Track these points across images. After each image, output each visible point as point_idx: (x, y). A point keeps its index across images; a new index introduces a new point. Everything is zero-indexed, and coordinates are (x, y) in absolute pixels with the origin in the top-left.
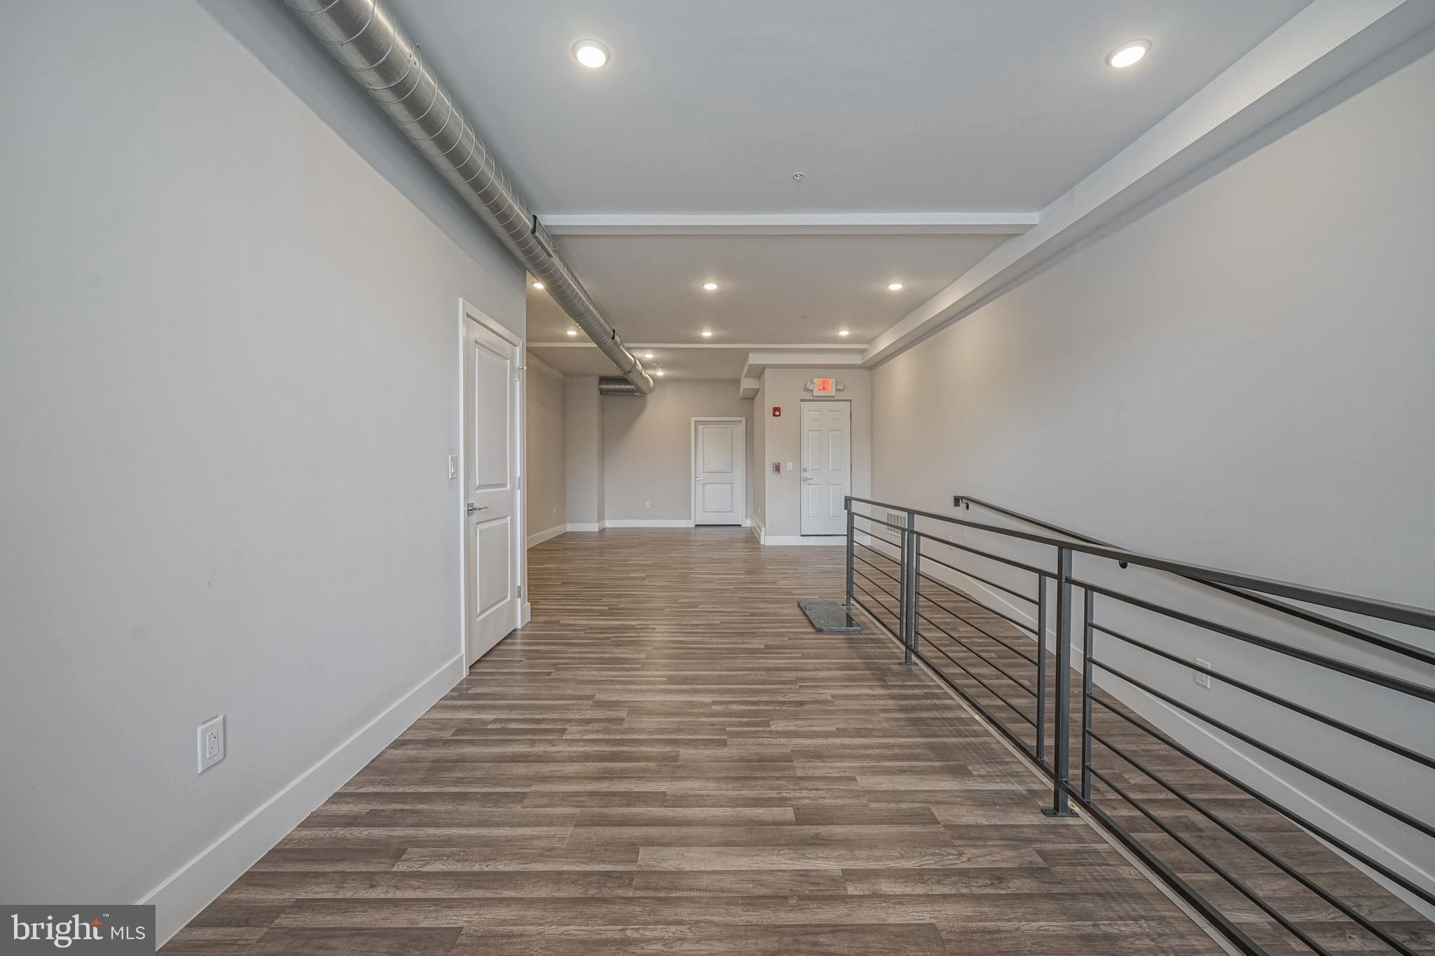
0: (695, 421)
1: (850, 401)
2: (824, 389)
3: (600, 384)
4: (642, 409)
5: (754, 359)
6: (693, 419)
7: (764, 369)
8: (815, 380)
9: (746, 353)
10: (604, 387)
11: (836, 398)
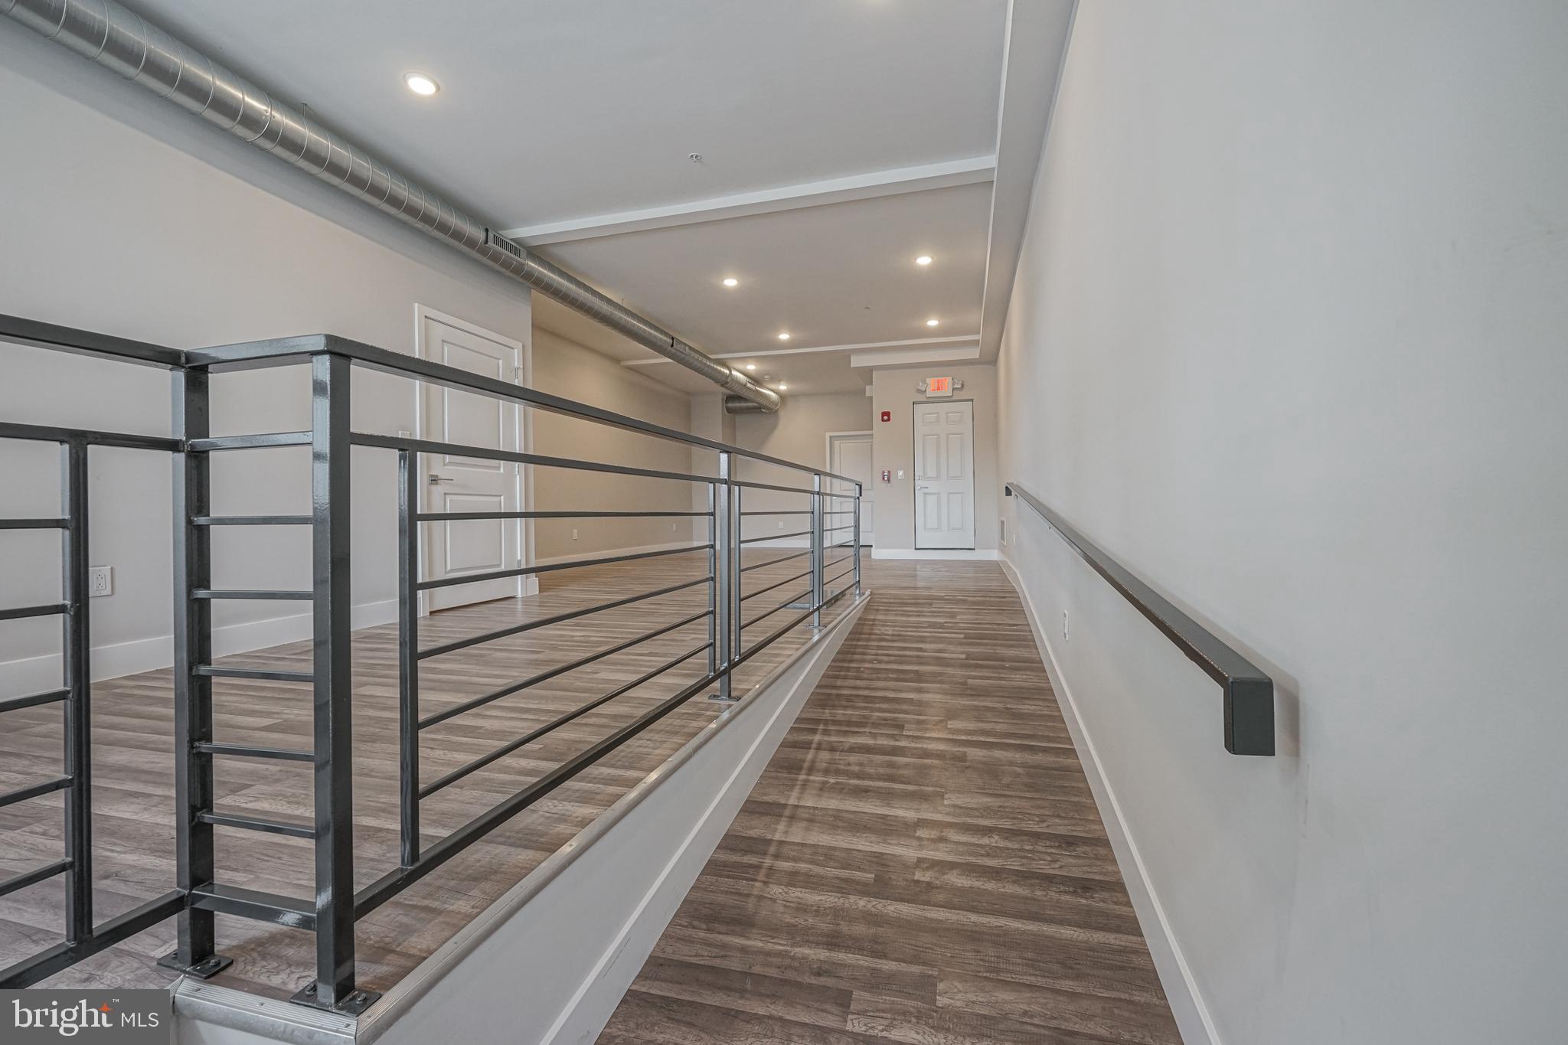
0: (831, 437)
1: (972, 400)
2: (938, 389)
3: (726, 402)
4: (774, 427)
5: (856, 362)
6: (828, 435)
7: (872, 371)
8: (928, 380)
9: (847, 356)
10: (730, 405)
11: (954, 398)
